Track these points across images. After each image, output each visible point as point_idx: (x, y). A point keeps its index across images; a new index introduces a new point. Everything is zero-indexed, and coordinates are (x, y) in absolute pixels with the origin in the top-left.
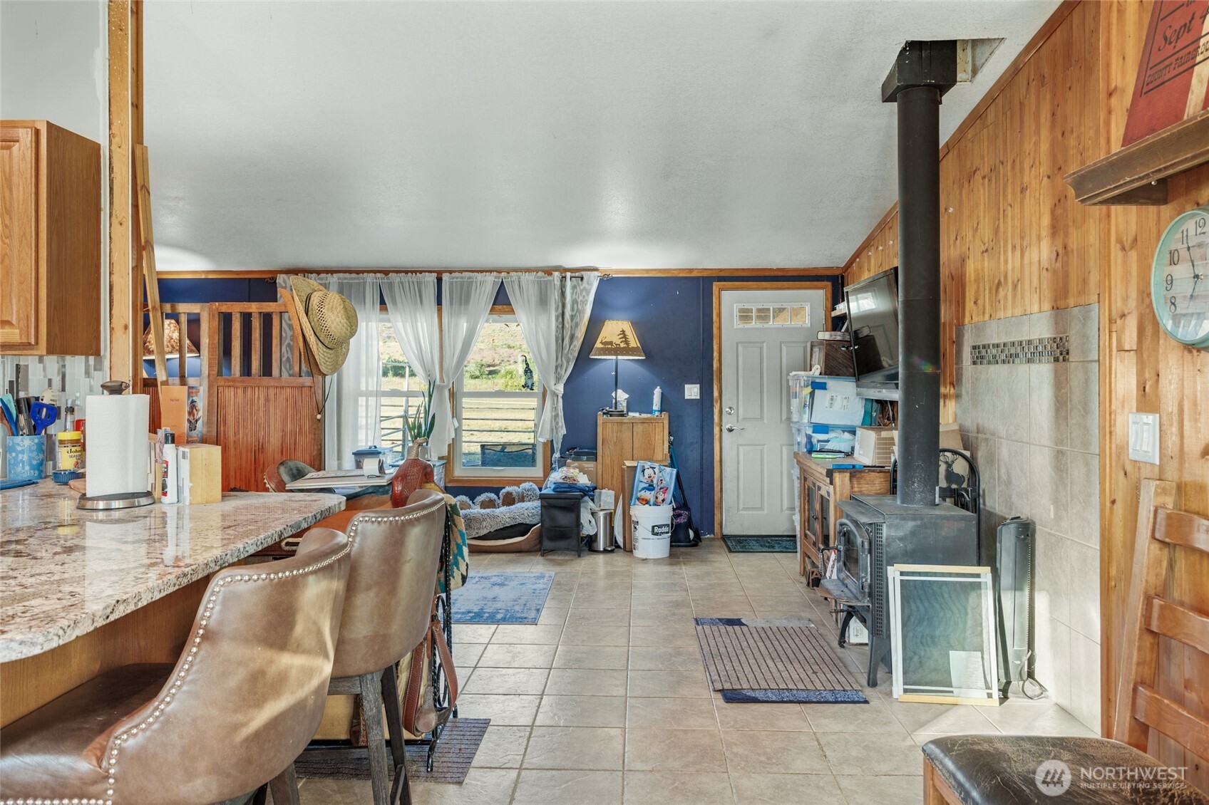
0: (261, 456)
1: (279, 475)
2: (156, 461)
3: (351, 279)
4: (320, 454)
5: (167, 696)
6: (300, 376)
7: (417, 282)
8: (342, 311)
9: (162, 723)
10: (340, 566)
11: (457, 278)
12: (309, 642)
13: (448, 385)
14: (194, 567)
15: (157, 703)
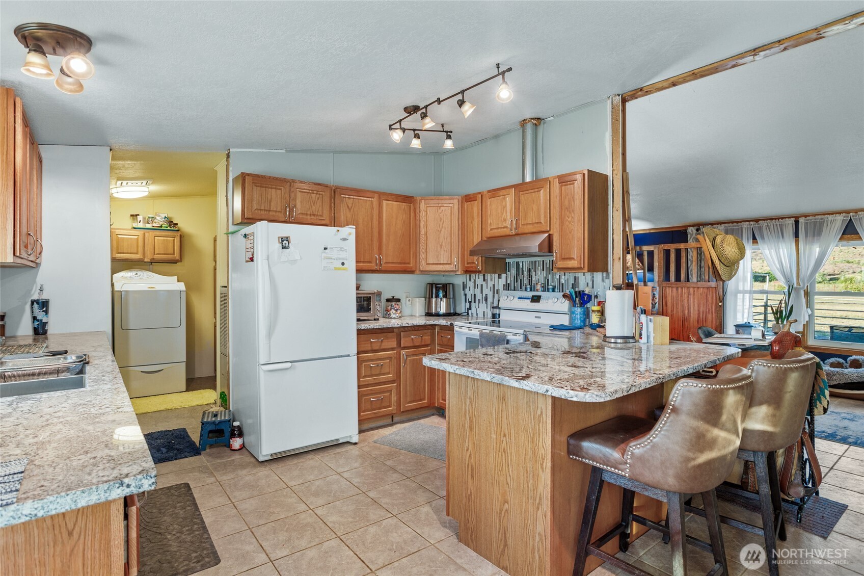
0: (686, 324)
1: (698, 334)
2: (636, 322)
3: (733, 226)
4: (721, 325)
5: (654, 434)
6: (709, 282)
7: (780, 225)
8: (736, 245)
9: (652, 446)
10: (747, 387)
11: (811, 220)
12: (729, 425)
13: (804, 287)
14: (664, 375)
15: (649, 436)
